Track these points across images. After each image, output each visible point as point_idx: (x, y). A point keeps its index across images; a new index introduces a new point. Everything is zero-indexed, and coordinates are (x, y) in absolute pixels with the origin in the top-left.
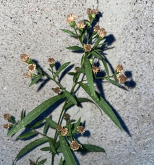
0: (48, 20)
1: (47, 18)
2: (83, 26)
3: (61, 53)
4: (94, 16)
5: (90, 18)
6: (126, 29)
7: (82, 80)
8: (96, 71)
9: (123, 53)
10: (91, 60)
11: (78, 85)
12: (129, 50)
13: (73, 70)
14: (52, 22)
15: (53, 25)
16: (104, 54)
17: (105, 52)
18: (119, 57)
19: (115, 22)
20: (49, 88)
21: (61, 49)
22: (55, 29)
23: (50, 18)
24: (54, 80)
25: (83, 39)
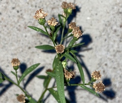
0: (14, 11)
1: (13, 8)
2: (54, 24)
3: (30, 51)
4: (70, 11)
5: (66, 12)
6: (108, 25)
7: (54, 86)
8: (69, 77)
9: (104, 53)
10: (64, 63)
11: (48, 92)
12: (111, 50)
13: (43, 73)
14: (19, 14)
15: (21, 17)
16: (80, 56)
17: (81, 53)
18: (100, 57)
19: (95, 17)
20: (12, 93)
21: (30, 45)
22: (23, 22)
23: (18, 8)
24: (18, 85)
25: (54, 38)
